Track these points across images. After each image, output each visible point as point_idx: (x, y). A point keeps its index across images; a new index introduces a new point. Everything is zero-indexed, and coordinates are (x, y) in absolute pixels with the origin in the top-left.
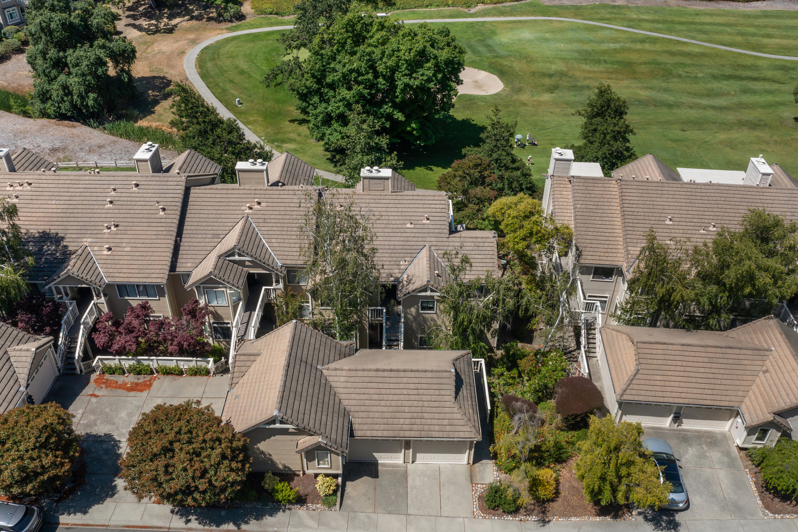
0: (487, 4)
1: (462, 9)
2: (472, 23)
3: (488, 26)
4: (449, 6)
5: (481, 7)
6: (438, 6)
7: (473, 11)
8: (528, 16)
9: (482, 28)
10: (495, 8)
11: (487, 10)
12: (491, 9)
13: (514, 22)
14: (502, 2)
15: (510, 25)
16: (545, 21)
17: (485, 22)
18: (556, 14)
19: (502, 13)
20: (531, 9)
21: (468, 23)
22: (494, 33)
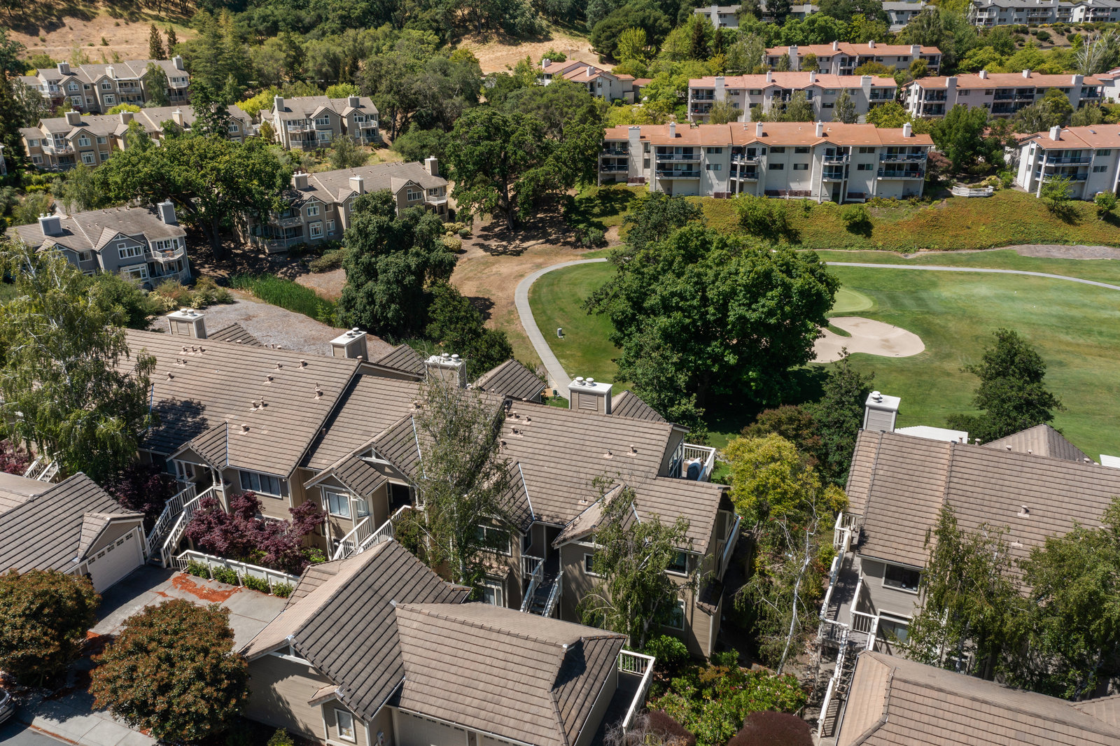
0: (933, 249)
1: (895, 254)
2: (905, 271)
3: (928, 276)
4: (877, 249)
5: (923, 252)
6: (861, 247)
7: (911, 256)
8: (992, 268)
9: (919, 278)
10: (944, 255)
11: (931, 257)
12: (938, 256)
13: (969, 273)
14: (957, 249)
15: (961, 278)
16: (1017, 275)
17: (925, 271)
18: (1038, 269)
19: (953, 262)
20: (999, 260)
21: (899, 270)
22: (934, 284)
